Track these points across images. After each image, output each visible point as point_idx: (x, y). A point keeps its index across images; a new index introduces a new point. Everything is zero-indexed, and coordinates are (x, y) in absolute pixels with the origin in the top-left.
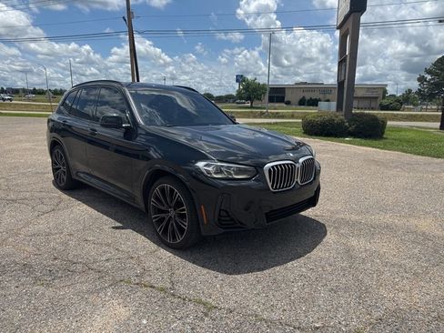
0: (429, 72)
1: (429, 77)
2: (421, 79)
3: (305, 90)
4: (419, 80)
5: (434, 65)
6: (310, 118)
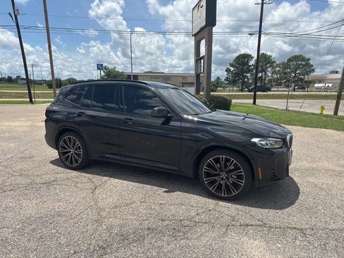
0: (232, 65)
1: (232, 69)
2: (228, 70)
3: (152, 77)
4: (226, 71)
5: (235, 60)
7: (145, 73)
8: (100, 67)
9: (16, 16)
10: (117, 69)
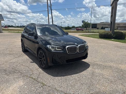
3: (103, 25)
6: (101, 33)
7: (100, 23)
8: (83, 22)
9: (51, 7)
10: (88, 22)
